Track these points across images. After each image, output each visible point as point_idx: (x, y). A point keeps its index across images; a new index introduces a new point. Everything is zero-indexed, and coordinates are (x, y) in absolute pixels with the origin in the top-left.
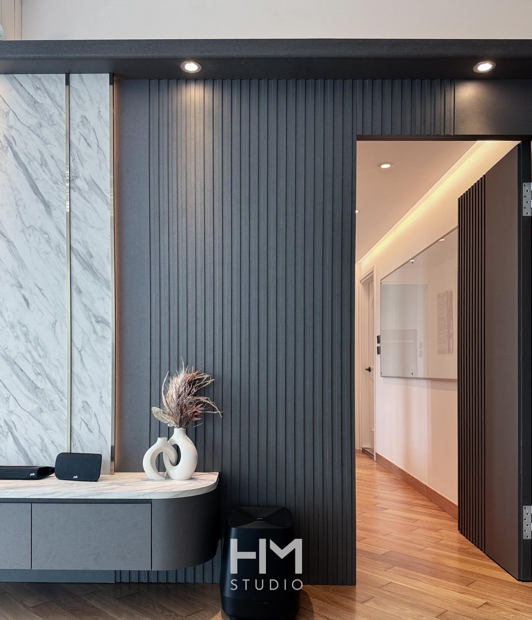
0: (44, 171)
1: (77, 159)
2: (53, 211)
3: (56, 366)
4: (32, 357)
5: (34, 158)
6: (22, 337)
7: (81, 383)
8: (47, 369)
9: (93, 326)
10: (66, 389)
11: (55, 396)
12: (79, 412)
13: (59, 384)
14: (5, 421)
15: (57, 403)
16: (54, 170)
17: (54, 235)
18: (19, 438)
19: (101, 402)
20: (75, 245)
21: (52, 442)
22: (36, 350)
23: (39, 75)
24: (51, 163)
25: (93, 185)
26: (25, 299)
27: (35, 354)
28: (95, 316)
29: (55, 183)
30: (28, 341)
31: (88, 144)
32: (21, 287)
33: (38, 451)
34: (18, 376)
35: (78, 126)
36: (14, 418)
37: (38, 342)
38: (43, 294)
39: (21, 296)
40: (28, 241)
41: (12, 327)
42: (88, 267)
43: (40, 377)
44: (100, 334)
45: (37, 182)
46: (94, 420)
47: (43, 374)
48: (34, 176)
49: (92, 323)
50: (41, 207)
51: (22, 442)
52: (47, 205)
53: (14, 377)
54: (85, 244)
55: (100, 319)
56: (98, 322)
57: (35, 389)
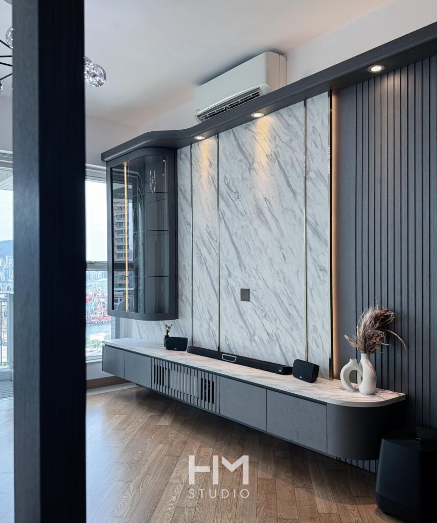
0: (293, 171)
1: (310, 158)
2: (297, 197)
3: (299, 300)
4: (288, 294)
5: (288, 163)
6: (282, 280)
7: (312, 312)
8: (294, 302)
9: (318, 273)
10: (304, 316)
11: (299, 320)
12: (311, 332)
13: (301, 312)
14: (275, 334)
15: (300, 325)
16: (298, 169)
17: (298, 212)
18: (282, 346)
19: (324, 327)
20: (308, 218)
21: (298, 351)
22: (289, 289)
24: (296, 164)
25: (319, 174)
26: (284, 256)
27: (289, 292)
28: (319, 266)
29: (298, 177)
30: (285, 283)
31: (316, 146)
32: (282, 248)
34: (281, 306)
35: (311, 135)
36: (279, 332)
37: (290, 284)
38: (292, 252)
39: (282, 254)
40: (285, 218)
41: (278, 274)
42: (316, 232)
43: (291, 307)
44: (322, 278)
45: (289, 179)
46: (319, 339)
47: (292, 304)
48: (288, 175)
49: (317, 270)
50: (291, 194)
51: (283, 348)
52: (294, 193)
53: (279, 306)
54: (314, 216)
55: (322, 268)
56: (321, 270)
57: (289, 314)
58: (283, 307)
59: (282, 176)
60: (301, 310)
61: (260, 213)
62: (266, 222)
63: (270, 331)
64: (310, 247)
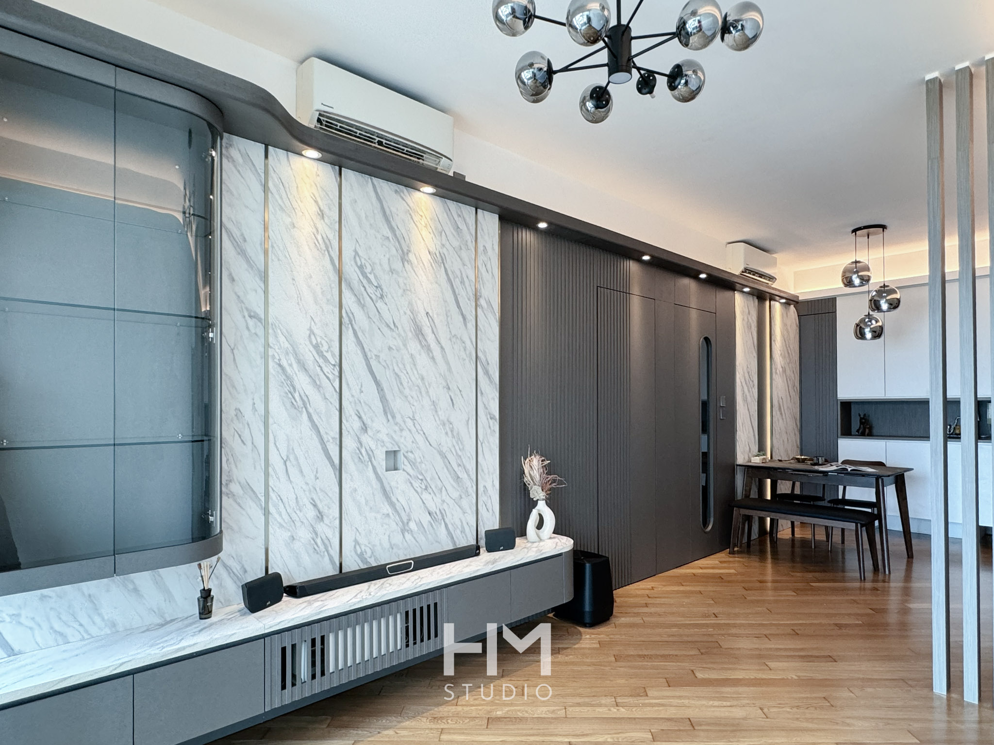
1: (481, 281)
3: (469, 457)
4: (455, 451)
5: (457, 276)
6: (450, 433)
7: (483, 470)
8: (464, 460)
9: (489, 422)
11: (469, 484)
12: (482, 495)
13: (471, 473)
14: (440, 510)
15: (470, 489)
16: (469, 288)
17: (468, 343)
18: (448, 523)
19: (493, 486)
20: (480, 354)
21: (467, 523)
22: (458, 444)
23: (460, 204)
24: (467, 282)
25: (489, 303)
26: (452, 400)
27: (457, 448)
28: (490, 414)
29: (469, 300)
30: (453, 437)
31: (487, 270)
32: (449, 389)
33: (459, 533)
34: (448, 469)
35: (481, 254)
36: (445, 506)
37: (457, 437)
38: (462, 395)
39: (449, 397)
40: (453, 348)
41: (444, 424)
42: (487, 372)
43: (461, 468)
44: (492, 428)
45: (458, 297)
46: (489, 501)
48: (457, 291)
49: (488, 419)
50: (460, 317)
51: (450, 526)
52: (464, 318)
53: (445, 470)
54: (484, 353)
55: (492, 416)
56: (491, 418)
57: (457, 478)
58: (451, 469)
59: (451, 292)
60: (471, 470)
61: (419, 332)
62: (428, 349)
63: (433, 508)
64: (481, 389)
